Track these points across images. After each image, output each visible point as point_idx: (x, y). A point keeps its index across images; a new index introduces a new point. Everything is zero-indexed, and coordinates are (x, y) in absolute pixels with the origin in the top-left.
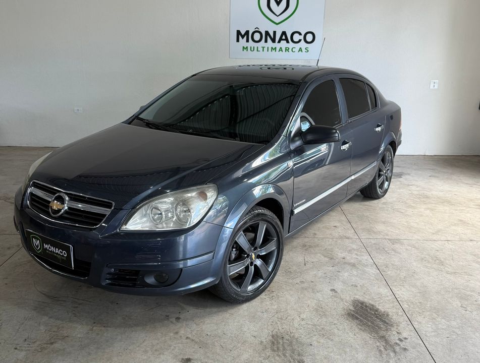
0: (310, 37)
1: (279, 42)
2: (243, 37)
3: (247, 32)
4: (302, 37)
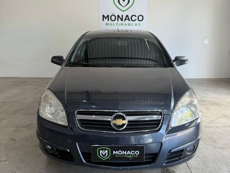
0: (141, 18)
1: (125, 21)
2: (106, 18)
3: (108, 16)
4: (137, 18)
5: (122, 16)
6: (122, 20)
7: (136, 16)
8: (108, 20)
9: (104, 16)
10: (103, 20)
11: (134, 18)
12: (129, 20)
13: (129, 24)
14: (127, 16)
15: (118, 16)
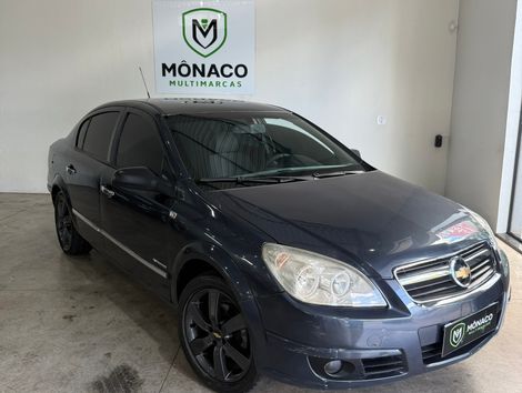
0: (241, 71)
1: (209, 76)
2: (169, 71)
3: (174, 66)
4: (233, 71)
5: (203, 66)
6: (203, 75)
7: (231, 67)
8: (174, 75)
9: (164, 66)
10: (164, 74)
11: (227, 71)
12: (218, 76)
13: (218, 84)
14: (213, 66)
15: (195, 66)
